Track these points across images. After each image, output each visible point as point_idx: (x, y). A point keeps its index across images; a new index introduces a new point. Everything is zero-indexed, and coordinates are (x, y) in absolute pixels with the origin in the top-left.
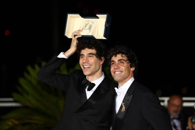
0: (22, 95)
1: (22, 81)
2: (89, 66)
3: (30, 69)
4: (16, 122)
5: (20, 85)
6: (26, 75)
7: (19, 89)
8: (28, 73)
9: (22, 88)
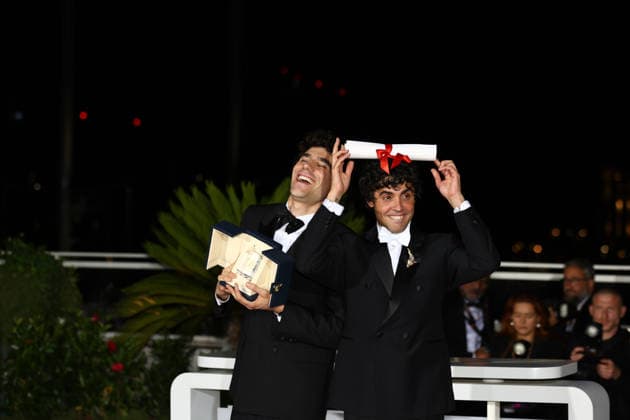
0: (164, 246)
1: (164, 219)
2: (308, 180)
3: (181, 195)
4: (152, 302)
5: (160, 227)
6: (173, 206)
7: (158, 233)
8: (178, 203)
9: (165, 233)
